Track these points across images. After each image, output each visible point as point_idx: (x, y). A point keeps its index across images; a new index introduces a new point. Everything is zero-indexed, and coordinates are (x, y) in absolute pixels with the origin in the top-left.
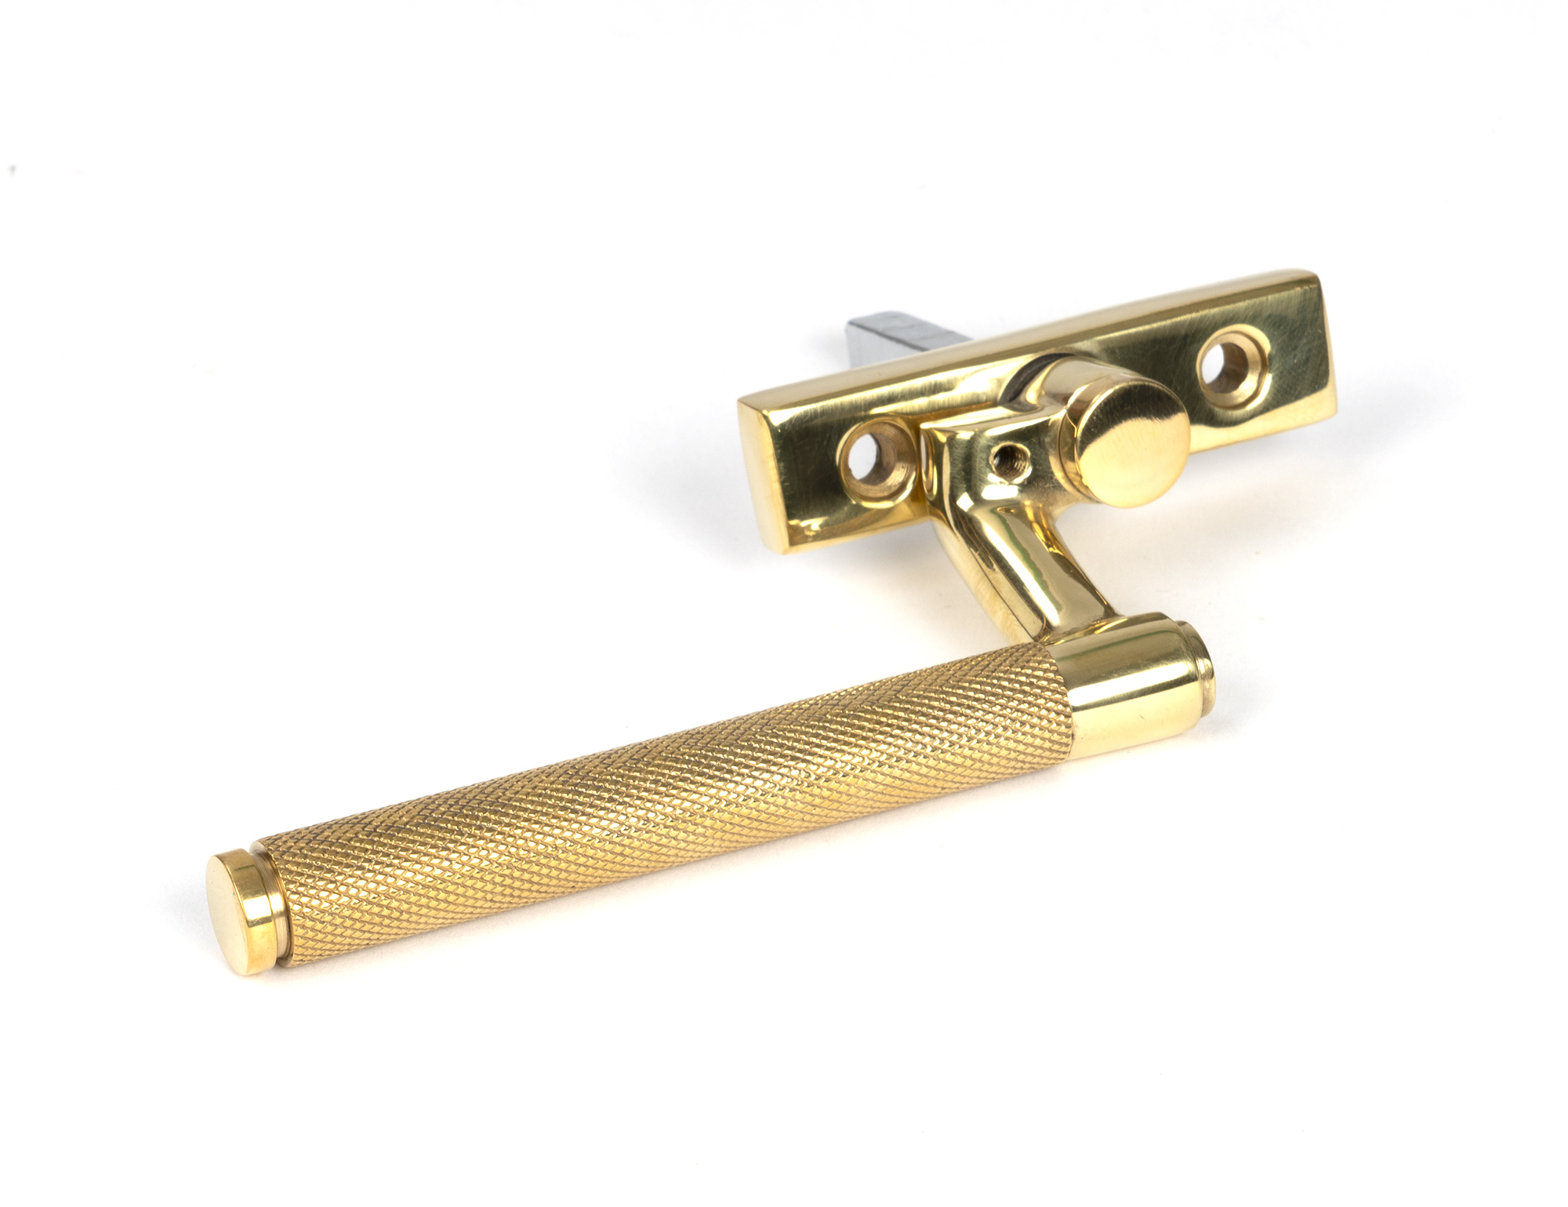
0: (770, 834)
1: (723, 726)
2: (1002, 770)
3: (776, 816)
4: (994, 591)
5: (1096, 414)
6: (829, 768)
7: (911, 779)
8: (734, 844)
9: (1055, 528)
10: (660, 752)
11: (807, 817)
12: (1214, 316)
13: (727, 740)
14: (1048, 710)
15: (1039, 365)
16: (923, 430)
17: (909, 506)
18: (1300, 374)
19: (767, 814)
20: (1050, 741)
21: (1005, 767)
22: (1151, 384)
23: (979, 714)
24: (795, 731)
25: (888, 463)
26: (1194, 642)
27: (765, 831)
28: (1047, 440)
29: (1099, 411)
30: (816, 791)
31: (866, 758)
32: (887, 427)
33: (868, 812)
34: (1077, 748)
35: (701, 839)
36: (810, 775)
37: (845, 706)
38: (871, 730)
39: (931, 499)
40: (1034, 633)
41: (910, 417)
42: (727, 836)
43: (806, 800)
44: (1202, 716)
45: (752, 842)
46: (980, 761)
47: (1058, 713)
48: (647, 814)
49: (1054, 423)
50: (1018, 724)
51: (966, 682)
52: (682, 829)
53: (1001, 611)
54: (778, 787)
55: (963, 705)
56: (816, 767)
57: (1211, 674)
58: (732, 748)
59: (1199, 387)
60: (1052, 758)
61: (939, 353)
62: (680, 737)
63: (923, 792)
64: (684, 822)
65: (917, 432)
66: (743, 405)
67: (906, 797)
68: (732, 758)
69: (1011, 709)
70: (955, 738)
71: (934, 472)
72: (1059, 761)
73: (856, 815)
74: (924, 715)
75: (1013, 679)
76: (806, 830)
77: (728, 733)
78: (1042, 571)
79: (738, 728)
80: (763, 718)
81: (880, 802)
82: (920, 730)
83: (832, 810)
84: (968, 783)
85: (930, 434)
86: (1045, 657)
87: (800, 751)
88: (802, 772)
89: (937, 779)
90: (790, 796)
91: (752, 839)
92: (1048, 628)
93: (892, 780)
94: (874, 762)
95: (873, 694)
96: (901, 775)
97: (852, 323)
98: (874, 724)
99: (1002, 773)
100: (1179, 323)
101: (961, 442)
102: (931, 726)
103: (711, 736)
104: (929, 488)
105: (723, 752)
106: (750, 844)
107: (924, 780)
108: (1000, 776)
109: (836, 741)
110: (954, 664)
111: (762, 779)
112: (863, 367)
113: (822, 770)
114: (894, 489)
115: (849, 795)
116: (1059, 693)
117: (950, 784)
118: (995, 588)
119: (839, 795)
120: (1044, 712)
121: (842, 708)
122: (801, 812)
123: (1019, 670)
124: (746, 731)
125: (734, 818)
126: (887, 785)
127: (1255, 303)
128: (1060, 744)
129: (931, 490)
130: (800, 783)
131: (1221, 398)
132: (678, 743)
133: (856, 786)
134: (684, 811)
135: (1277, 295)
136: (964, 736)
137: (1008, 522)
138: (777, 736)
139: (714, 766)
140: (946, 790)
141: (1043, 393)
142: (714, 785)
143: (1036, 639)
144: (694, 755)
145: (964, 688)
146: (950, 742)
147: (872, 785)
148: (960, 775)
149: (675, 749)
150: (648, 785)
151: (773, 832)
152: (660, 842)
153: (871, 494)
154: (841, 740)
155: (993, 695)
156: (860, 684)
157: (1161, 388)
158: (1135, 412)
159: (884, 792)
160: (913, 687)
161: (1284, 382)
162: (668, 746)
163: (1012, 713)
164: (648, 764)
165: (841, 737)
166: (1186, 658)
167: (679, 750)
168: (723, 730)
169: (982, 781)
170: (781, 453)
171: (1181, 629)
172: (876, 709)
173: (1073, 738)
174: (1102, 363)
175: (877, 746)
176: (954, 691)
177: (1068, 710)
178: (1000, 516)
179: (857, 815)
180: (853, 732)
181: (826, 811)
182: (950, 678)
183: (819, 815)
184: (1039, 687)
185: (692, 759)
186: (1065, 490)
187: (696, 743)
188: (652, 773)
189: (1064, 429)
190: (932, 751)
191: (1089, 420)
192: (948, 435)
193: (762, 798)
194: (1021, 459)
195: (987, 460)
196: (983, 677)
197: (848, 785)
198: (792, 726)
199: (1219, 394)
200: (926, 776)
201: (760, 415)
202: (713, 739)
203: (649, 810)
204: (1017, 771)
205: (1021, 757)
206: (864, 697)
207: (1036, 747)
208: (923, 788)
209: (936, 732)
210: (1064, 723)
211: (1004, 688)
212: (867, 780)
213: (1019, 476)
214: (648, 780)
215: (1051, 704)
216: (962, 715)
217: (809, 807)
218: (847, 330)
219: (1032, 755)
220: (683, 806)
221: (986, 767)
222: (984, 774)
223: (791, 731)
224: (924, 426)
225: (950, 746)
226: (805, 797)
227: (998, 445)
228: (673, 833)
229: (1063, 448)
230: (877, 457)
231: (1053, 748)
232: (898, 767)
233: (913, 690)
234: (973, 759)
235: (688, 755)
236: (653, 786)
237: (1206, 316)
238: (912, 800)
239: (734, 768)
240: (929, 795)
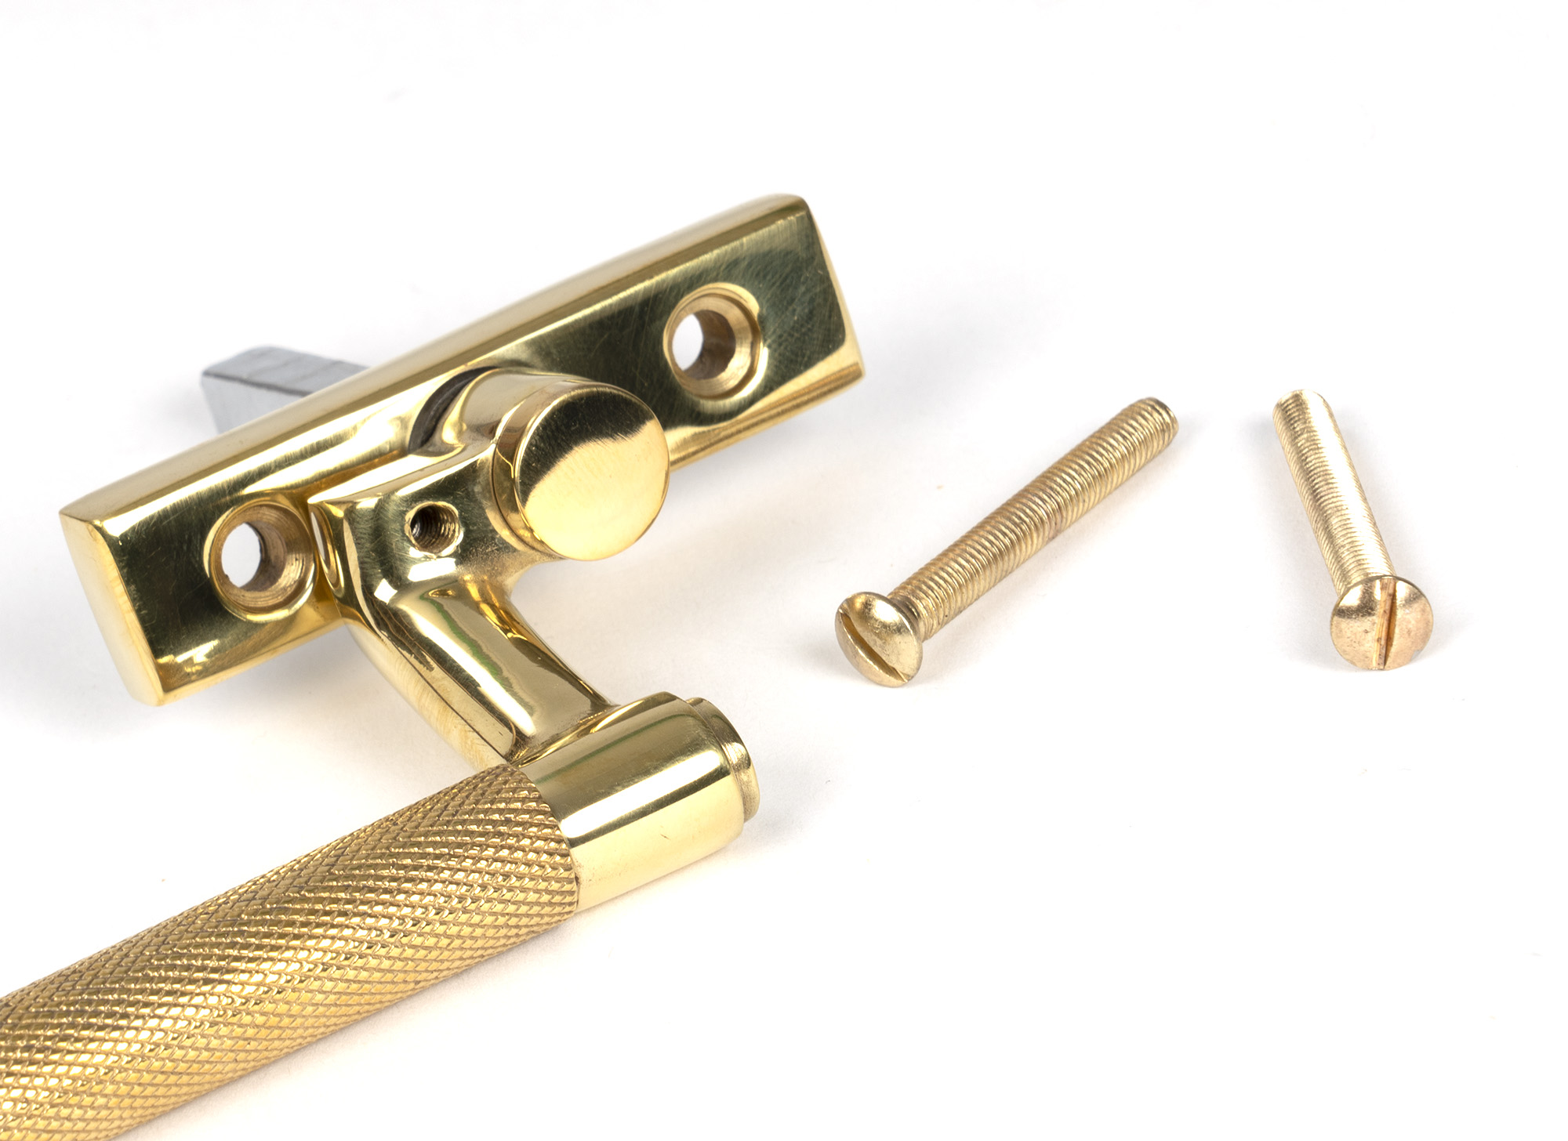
0: (196, 1088)
1: (107, 956)
2: (491, 943)
3: (199, 1062)
4: (443, 704)
5: (534, 443)
6: (259, 985)
7: (371, 979)
8: (150, 1111)
9: (510, 604)
10: (28, 1008)
11: (242, 1056)
12: (675, 277)
13: (115, 974)
14: (537, 851)
15: (452, 390)
16: (311, 505)
17: (316, 609)
18: (804, 334)
19: (187, 1062)
20: (548, 892)
21: (495, 938)
22: (601, 389)
23: (446, 874)
24: (202, 945)
25: (277, 557)
26: (716, 722)
27: (189, 1085)
28: (477, 489)
29: (537, 438)
30: (247, 1019)
31: (304, 963)
32: (265, 511)
33: (323, 1033)
34: (587, 894)
35: (104, 1113)
36: (233, 999)
37: (265, 899)
38: (304, 925)
39: (340, 595)
40: (504, 750)
41: (294, 491)
42: (139, 1102)
43: (234, 1034)
44: (746, 820)
45: (174, 1104)
46: (459, 936)
47: (551, 854)
48: (24, 1094)
49: (482, 463)
50: (501, 878)
51: (420, 836)
52: (75, 1105)
53: (456, 728)
54: (194, 1024)
55: (422, 866)
56: (239, 987)
57: (747, 762)
58: (123, 983)
59: (674, 377)
60: (555, 914)
61: (325, 395)
62: (52, 982)
63: (390, 993)
64: (76, 1094)
65: (305, 508)
66: (67, 518)
67: (369, 1004)
68: (125, 996)
69: (487, 860)
70: (419, 912)
71: (335, 559)
72: (566, 916)
73: (306, 1041)
74: (371, 890)
75: (482, 820)
76: (244, 1072)
77: (114, 965)
78: (501, 665)
79: (127, 955)
80: (157, 936)
81: (334, 1016)
82: (369, 911)
83: (273, 1040)
84: (448, 969)
85: (321, 509)
86: (520, 781)
87: (214, 970)
88: (222, 997)
89: (406, 971)
90: (212, 1033)
91: (173, 1099)
92: (521, 739)
93: (345, 985)
94: (316, 966)
95: (299, 876)
96: (356, 977)
97: (207, 373)
98: (307, 915)
99: (491, 947)
100: (630, 297)
101: (363, 513)
102: (383, 903)
103: (92, 972)
104: (334, 581)
105: (112, 991)
106: (171, 1107)
107: (389, 977)
108: (490, 951)
109: (259, 947)
110: (401, 814)
111: (171, 1017)
112: (232, 430)
113: (249, 989)
114: (289, 591)
115: (291, 1016)
116: (547, 826)
117: (424, 975)
118: (443, 699)
119: (278, 1019)
120: (532, 856)
121: (260, 901)
122: (232, 1051)
123: (488, 806)
124: (137, 957)
125: (142, 1076)
126: (339, 993)
127: (726, 252)
128: (562, 893)
129: (337, 583)
130: (221, 1013)
131: (705, 386)
132: (49, 990)
133: (297, 1002)
134: (74, 1079)
135: (754, 236)
136: (431, 908)
137: (446, 608)
138: (180, 956)
139: (101, 1012)
140: (421, 984)
141: (465, 427)
142: (107, 1038)
143: (508, 757)
144: (74, 1003)
145: (418, 844)
146: (413, 919)
147: (320, 997)
148: (435, 960)
149: (47, 1000)
150: (18, 1054)
151: (200, 1085)
152: (49, 1128)
153: (261, 604)
154: (267, 946)
155: (460, 845)
156: (280, 865)
157: (615, 392)
158: (587, 430)
159: (338, 1003)
160: (351, 855)
161: (786, 348)
162: (37, 997)
163: (490, 866)
164: (14, 1027)
165: (266, 941)
166: (709, 748)
167: (53, 1000)
168: (107, 961)
169: (468, 962)
170: (127, 572)
171: (695, 709)
172: (307, 894)
173: (577, 882)
174: (535, 372)
175: (317, 943)
176: (407, 851)
177: (564, 846)
178: (432, 602)
179: (309, 1039)
180: (280, 931)
181: (265, 1043)
182: (398, 834)
183: (256, 1051)
184: (518, 824)
185: (72, 1008)
186: (515, 550)
187: (74, 986)
188: (21, 1037)
189: (498, 470)
190: (392, 936)
191: (526, 452)
192: (344, 507)
193: (175, 1042)
194: (447, 521)
195: (403, 531)
196: (442, 825)
197: (287, 1003)
198: (198, 939)
199: (703, 381)
200: (390, 971)
201: (91, 527)
202: (96, 976)
203: (25, 1088)
204: (512, 940)
205: (513, 921)
206: (288, 882)
207: (531, 904)
208: (389, 987)
209: (392, 910)
210: (561, 864)
211: (471, 834)
212: (311, 991)
213: (448, 545)
214: (17, 1048)
215: (540, 844)
216: (422, 880)
217: (241, 1043)
218: (203, 384)
219: (527, 915)
220: (72, 1073)
221: (469, 943)
222: (469, 953)
223: (197, 946)
224: (313, 500)
225: (414, 925)
226: (232, 1031)
227: (412, 508)
228: (65, 1112)
229: (501, 496)
230: (261, 551)
231: (553, 901)
232: (349, 966)
233: (351, 860)
234: (448, 937)
235: (66, 1005)
236: (26, 1055)
237: (663, 281)
238: (378, 1006)
239: (131, 1010)
240: (399, 995)
